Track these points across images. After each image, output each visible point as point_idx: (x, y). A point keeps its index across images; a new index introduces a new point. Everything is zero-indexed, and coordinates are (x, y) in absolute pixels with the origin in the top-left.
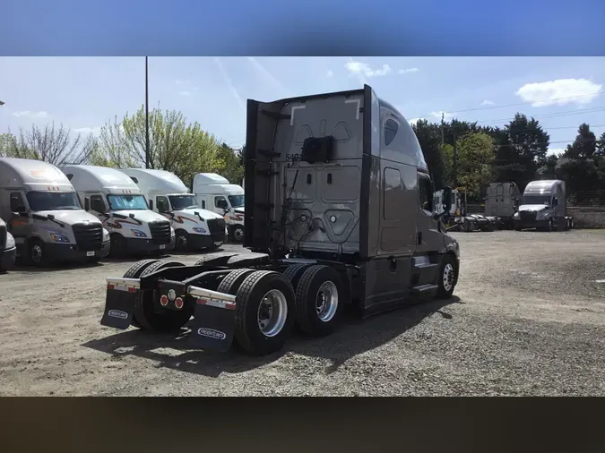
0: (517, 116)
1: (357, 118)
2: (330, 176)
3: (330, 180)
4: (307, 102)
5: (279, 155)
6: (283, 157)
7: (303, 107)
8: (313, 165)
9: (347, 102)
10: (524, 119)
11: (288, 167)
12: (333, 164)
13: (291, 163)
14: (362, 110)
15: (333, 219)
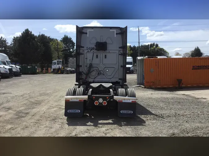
0: (65, 36)
1: (115, 36)
2: (106, 56)
3: (106, 57)
4: (94, 29)
5: (83, 47)
6: (85, 48)
7: (92, 30)
8: (98, 52)
9: (111, 30)
10: (67, 36)
11: (88, 52)
12: (107, 51)
13: (89, 51)
14: (117, 34)
15: (107, 70)
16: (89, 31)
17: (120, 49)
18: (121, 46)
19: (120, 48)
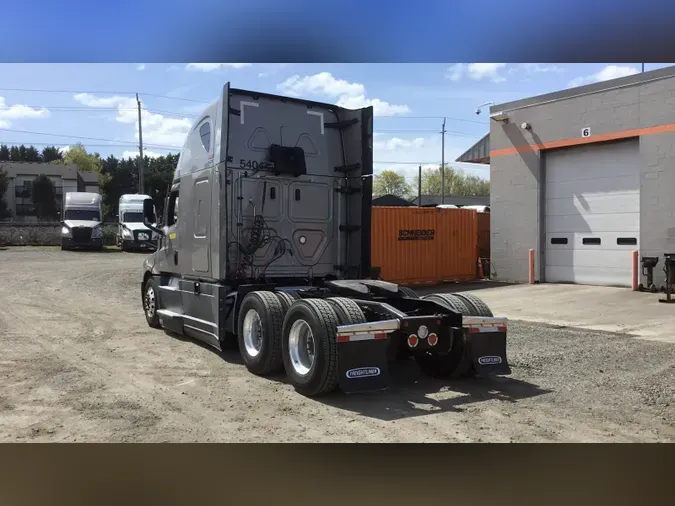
1: (323, 133)
2: (298, 192)
3: (298, 197)
4: (261, 99)
6: (235, 164)
7: (255, 104)
9: (309, 112)
11: (246, 176)
12: (302, 177)
13: (250, 172)
14: (327, 125)
15: (303, 240)
16: (245, 106)
17: (337, 174)
18: (339, 164)
19: (336, 169)
